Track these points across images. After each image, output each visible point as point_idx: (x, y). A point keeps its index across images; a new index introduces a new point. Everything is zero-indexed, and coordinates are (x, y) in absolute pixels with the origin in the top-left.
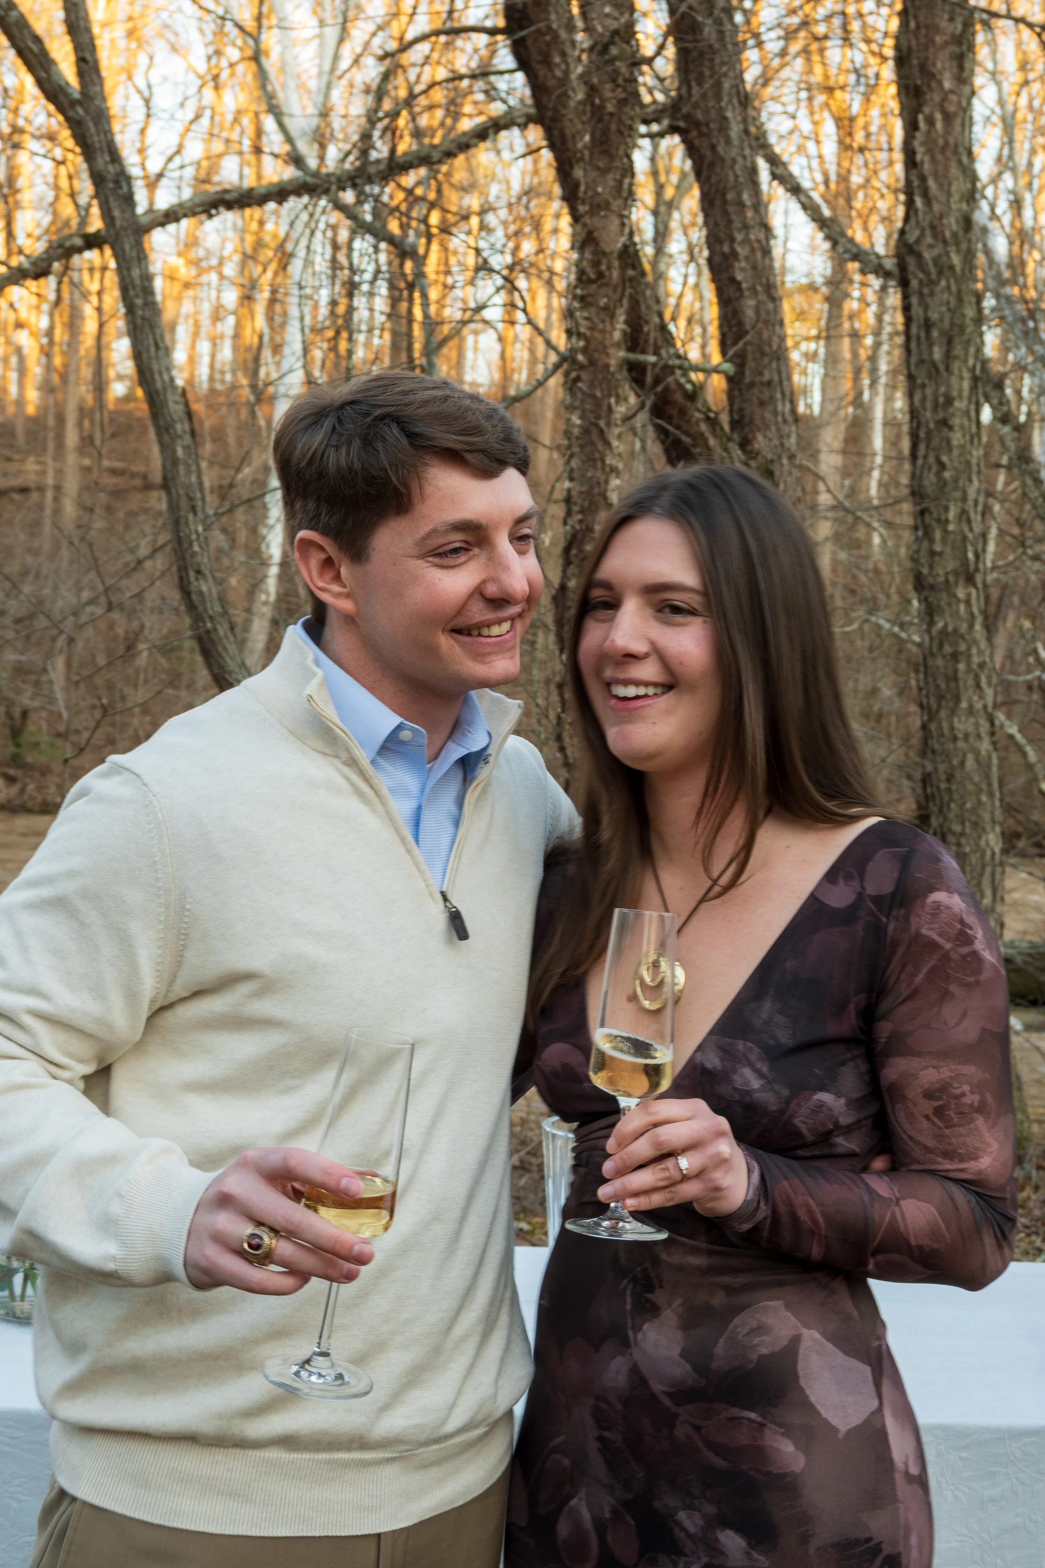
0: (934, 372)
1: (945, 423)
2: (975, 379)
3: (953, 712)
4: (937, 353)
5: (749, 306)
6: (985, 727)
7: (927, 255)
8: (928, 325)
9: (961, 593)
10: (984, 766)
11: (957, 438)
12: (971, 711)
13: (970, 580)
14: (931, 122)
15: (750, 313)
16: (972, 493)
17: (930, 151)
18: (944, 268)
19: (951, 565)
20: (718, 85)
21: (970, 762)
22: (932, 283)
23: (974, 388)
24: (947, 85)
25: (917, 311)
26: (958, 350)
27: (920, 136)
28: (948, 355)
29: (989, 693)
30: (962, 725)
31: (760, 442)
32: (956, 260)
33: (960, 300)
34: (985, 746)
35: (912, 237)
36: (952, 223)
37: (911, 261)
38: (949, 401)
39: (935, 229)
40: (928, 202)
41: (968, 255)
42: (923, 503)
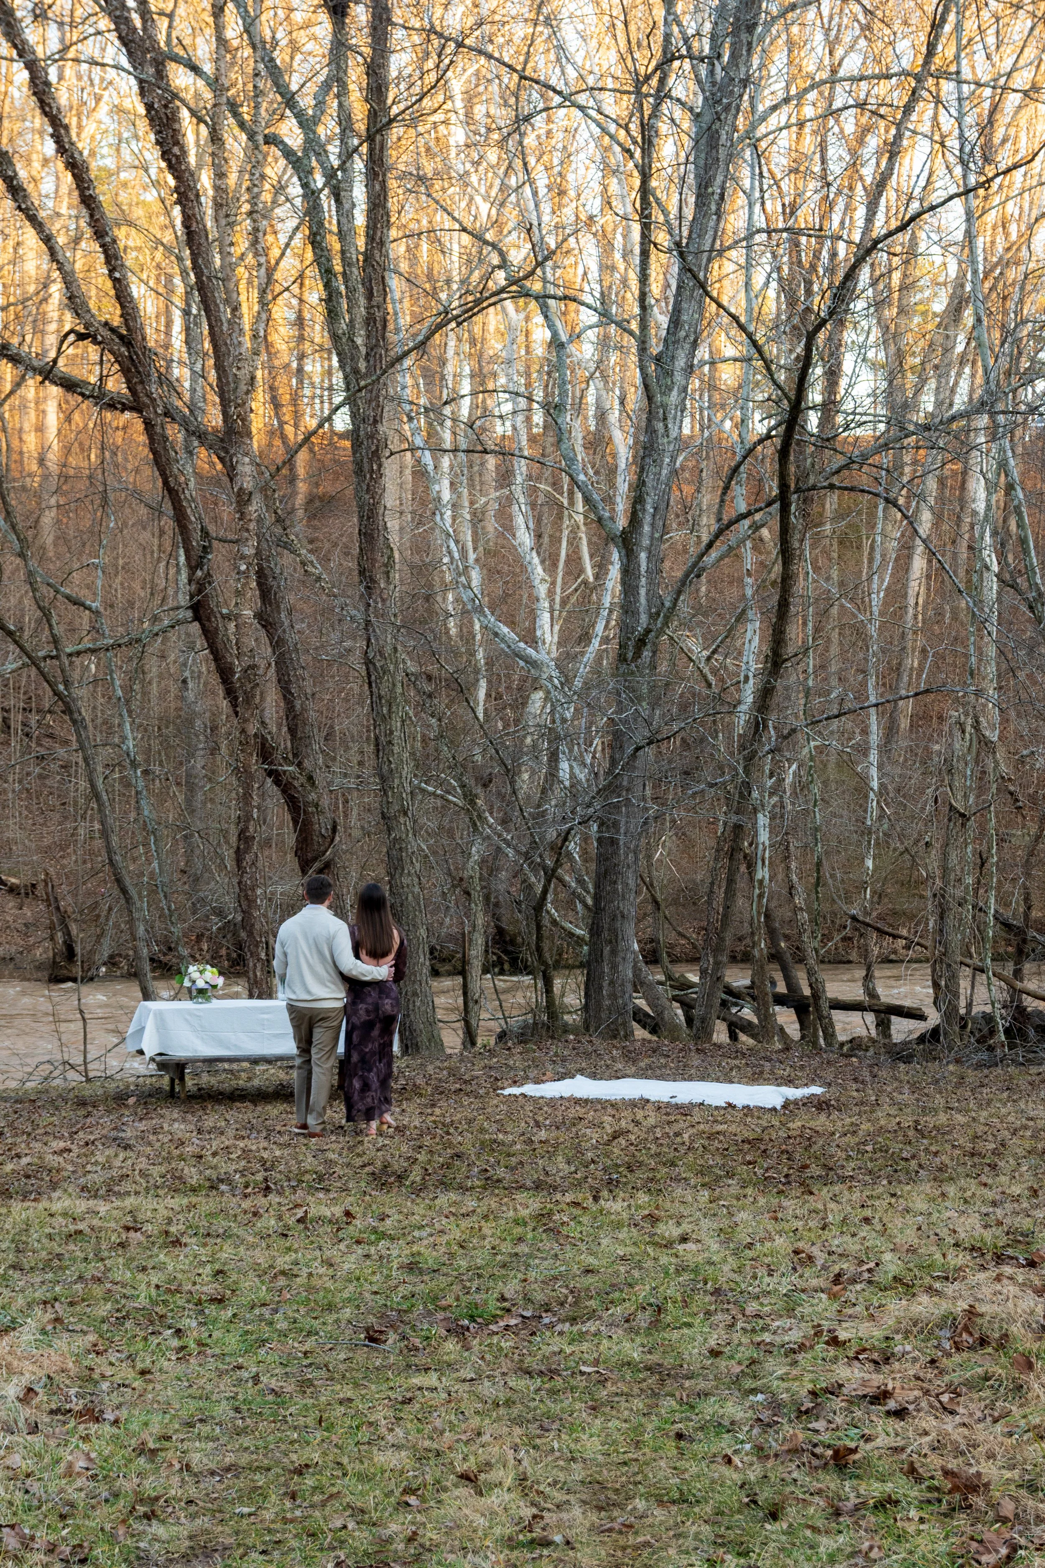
0: (384, 719)
1: (390, 743)
2: (403, 721)
3: (401, 875)
4: (385, 710)
5: (298, 704)
6: (416, 880)
7: (378, 665)
8: (380, 697)
9: (402, 820)
10: (416, 898)
11: (396, 749)
12: (409, 874)
13: (405, 814)
14: (376, 602)
15: (298, 707)
16: (404, 774)
17: (376, 616)
18: (385, 671)
19: (397, 808)
20: (278, 607)
21: (410, 897)
22: (381, 678)
23: (403, 725)
24: (382, 585)
25: (374, 689)
26: (394, 709)
27: (371, 609)
28: (389, 711)
29: (417, 865)
30: (406, 880)
31: (306, 763)
32: (392, 667)
33: (394, 685)
34: (417, 889)
35: (371, 655)
36: (388, 650)
37: (371, 666)
38: (391, 732)
39: (381, 654)
40: (377, 640)
41: (396, 664)
42: (383, 779)
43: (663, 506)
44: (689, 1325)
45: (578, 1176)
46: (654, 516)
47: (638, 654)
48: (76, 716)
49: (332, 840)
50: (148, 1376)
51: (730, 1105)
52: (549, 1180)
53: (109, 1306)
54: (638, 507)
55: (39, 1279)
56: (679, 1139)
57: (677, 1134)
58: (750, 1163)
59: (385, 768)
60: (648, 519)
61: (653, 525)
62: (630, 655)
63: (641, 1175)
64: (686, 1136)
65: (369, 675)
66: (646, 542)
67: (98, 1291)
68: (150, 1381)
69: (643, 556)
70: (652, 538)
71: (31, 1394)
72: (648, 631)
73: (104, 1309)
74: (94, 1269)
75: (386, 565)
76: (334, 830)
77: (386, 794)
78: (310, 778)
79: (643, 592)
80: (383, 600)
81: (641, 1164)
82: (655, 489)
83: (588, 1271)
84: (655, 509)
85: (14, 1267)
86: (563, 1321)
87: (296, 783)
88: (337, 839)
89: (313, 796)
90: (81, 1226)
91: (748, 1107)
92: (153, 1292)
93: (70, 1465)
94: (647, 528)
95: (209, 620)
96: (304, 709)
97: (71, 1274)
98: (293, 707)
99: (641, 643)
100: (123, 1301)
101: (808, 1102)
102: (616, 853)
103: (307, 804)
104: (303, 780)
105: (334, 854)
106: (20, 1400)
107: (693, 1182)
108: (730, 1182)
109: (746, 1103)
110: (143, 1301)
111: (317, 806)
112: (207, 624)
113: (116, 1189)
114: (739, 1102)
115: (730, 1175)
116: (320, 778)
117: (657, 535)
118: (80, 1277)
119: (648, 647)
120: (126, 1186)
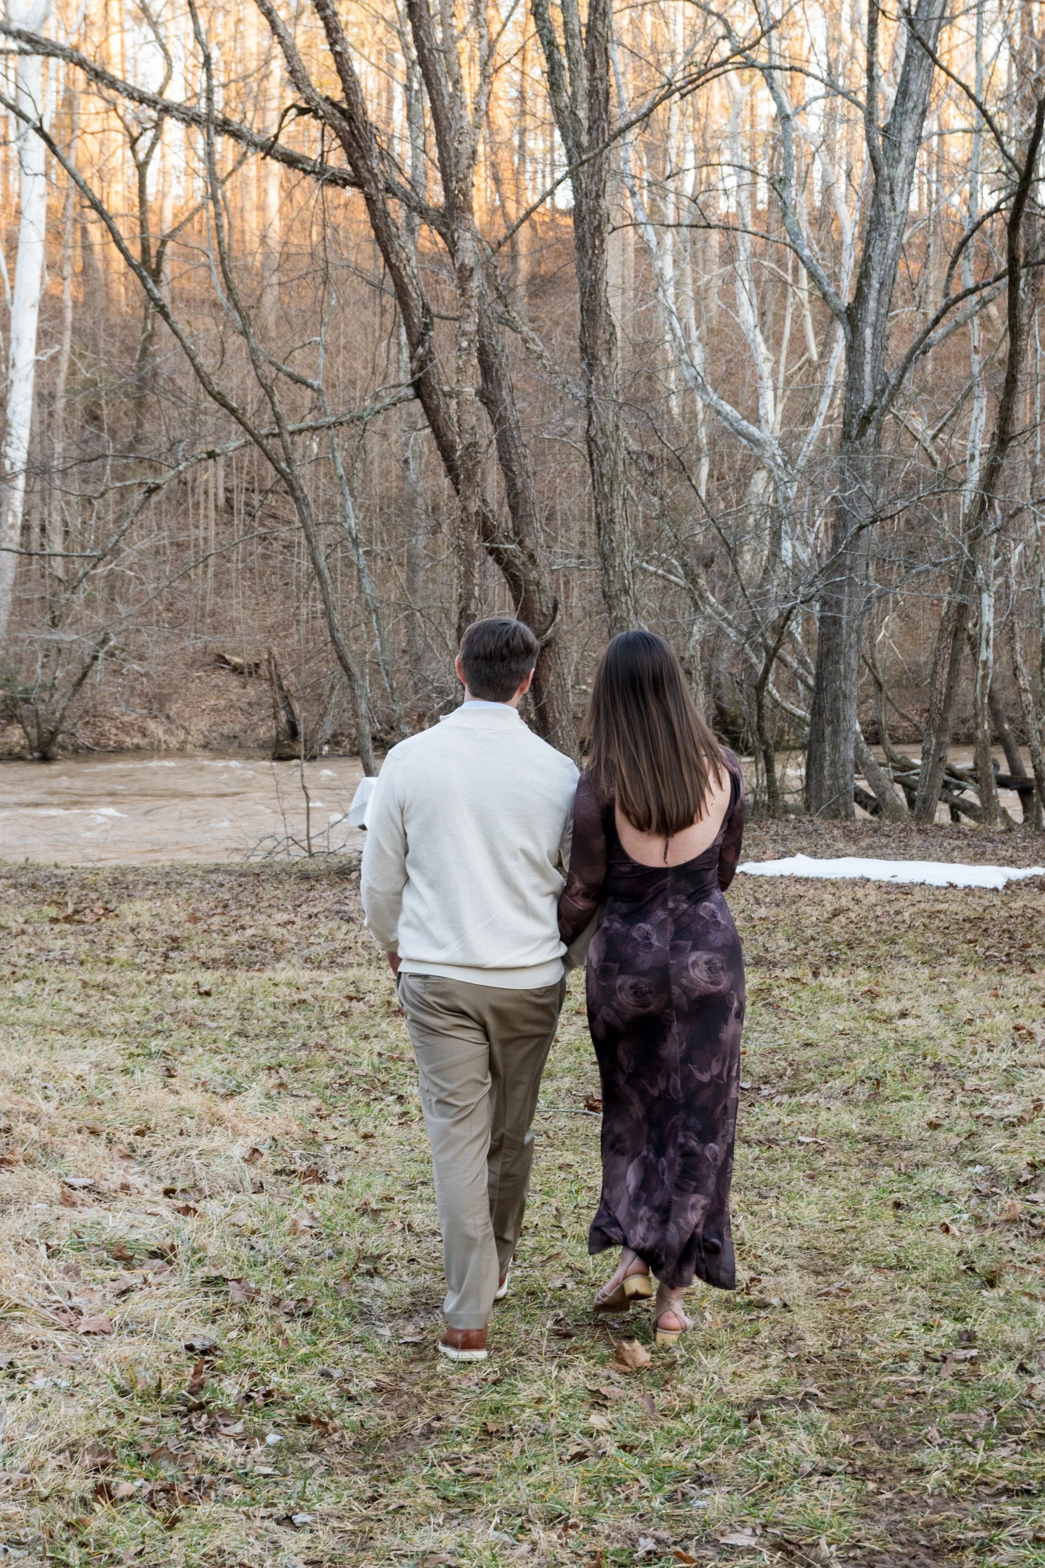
0: (605, 497)
1: (611, 521)
2: (625, 500)
4: (607, 488)
5: (519, 483)
7: (600, 443)
8: (602, 476)
9: (623, 599)
11: (617, 528)
13: (627, 593)
14: (598, 379)
15: (520, 485)
16: (625, 552)
17: (598, 394)
18: (607, 449)
19: (618, 586)
20: (500, 384)
22: (602, 456)
23: (624, 503)
24: (604, 363)
25: (596, 468)
26: (616, 487)
27: (593, 386)
28: (611, 489)
31: (528, 542)
32: (613, 445)
33: (616, 463)
35: (593, 433)
36: (610, 428)
37: (592, 444)
38: (613, 511)
39: (603, 431)
40: (599, 417)
41: (618, 442)
42: (604, 557)
43: (889, 281)
44: (908, 1098)
45: (798, 953)
46: (879, 291)
47: (862, 432)
48: (298, 493)
49: (554, 619)
50: (371, 1140)
51: (952, 885)
52: (769, 956)
53: (332, 1072)
54: (864, 282)
55: (264, 1046)
56: (899, 918)
57: (898, 913)
58: (970, 942)
59: (607, 546)
60: (873, 294)
61: (878, 301)
62: (854, 433)
63: (861, 952)
64: (906, 915)
65: (591, 455)
66: (871, 318)
67: (321, 1058)
68: (373, 1145)
69: (868, 332)
70: (877, 314)
71: (257, 1155)
72: (872, 409)
73: (327, 1076)
74: (317, 1036)
75: (608, 342)
76: (555, 608)
77: (607, 572)
78: (531, 557)
79: (868, 368)
80: (605, 378)
81: (861, 941)
82: (881, 263)
83: (807, 1045)
84: (881, 284)
85: (239, 1034)
86: (782, 1093)
87: (517, 562)
88: (558, 617)
89: (534, 575)
90: (304, 996)
91: (969, 887)
92: (376, 1060)
93: (295, 1224)
94: (872, 304)
95: (430, 397)
96: (525, 488)
97: (294, 1041)
98: (514, 485)
99: (866, 420)
100: (346, 1068)
101: (1030, 883)
102: (838, 633)
103: (528, 582)
104: (524, 558)
105: (556, 632)
106: (246, 1160)
107: (913, 960)
108: (951, 960)
109: (967, 883)
110: (365, 1068)
111: (538, 584)
112: (428, 401)
113: (339, 960)
114: (961, 882)
115: (950, 953)
116: (541, 556)
117: (883, 311)
118: (304, 1045)
119: (873, 425)
120: (349, 958)
